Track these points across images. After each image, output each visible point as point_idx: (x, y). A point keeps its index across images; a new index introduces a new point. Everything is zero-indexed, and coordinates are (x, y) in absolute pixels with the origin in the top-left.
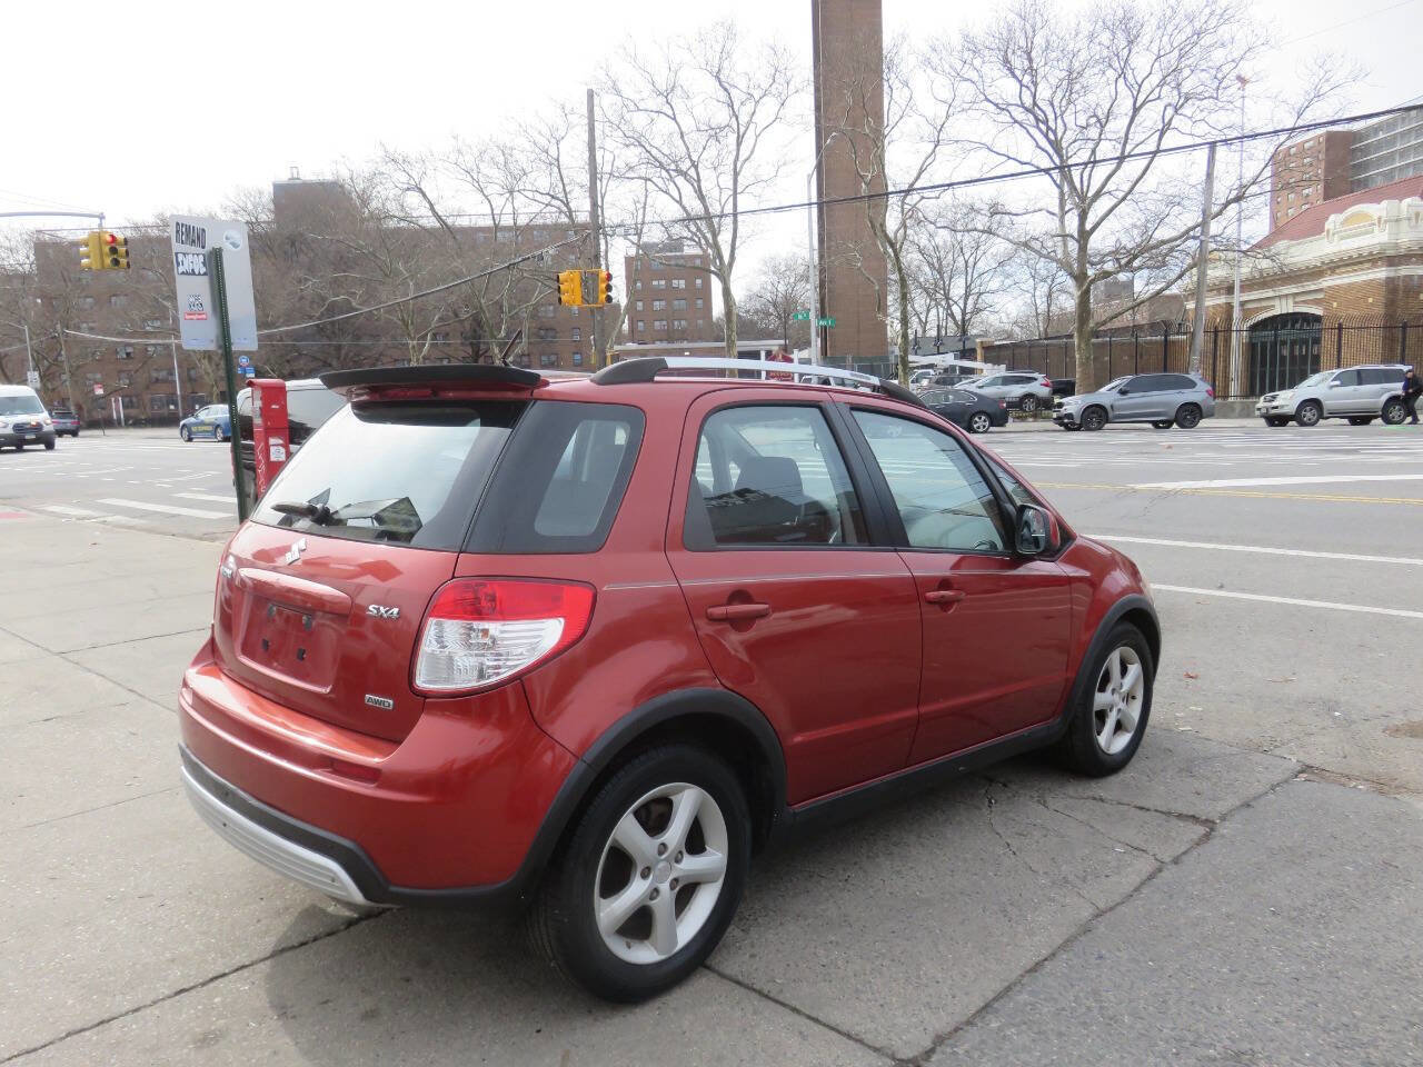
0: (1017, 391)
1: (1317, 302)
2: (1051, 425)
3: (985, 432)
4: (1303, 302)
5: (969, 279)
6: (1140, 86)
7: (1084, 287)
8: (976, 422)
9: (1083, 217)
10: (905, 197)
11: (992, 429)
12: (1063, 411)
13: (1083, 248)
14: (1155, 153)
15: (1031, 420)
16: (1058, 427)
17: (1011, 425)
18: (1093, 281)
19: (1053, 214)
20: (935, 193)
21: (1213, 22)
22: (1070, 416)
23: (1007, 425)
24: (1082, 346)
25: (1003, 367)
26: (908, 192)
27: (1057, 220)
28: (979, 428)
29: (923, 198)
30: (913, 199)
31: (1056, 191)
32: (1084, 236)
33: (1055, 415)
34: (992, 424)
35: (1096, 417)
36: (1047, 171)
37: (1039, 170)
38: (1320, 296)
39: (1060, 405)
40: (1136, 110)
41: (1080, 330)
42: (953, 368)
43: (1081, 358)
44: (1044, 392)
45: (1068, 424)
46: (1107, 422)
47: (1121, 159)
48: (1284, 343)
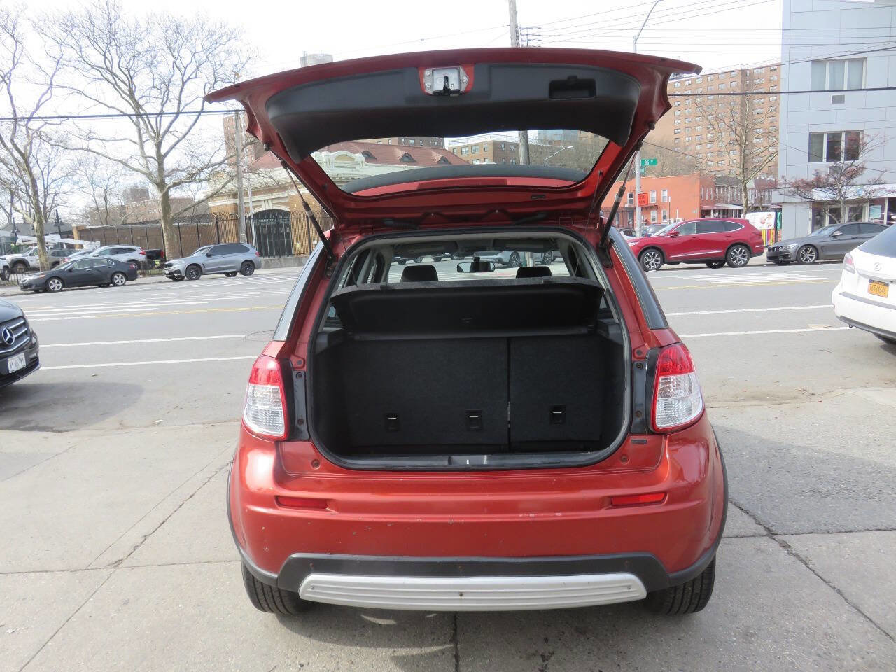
0: (123, 258)
1: (286, 204)
2: (164, 278)
3: (123, 285)
4: (277, 203)
5: (46, 183)
6: (185, 69)
7: (165, 191)
8: (116, 279)
9: (158, 146)
10: (28, 122)
11: (128, 283)
12: (173, 268)
13: (161, 164)
14: (200, 113)
15: (141, 276)
16: (168, 279)
17: (140, 279)
18: (169, 188)
19: (136, 143)
20: (58, 121)
21: (225, 39)
22: (178, 272)
23: (137, 279)
24: (168, 228)
25: (98, 243)
26: (30, 119)
27: (138, 147)
28: (118, 283)
29: (46, 123)
30: (34, 124)
31: (135, 128)
32: (160, 158)
33: (167, 272)
34: (127, 280)
35: (195, 271)
36: (129, 116)
37: (124, 115)
38: (287, 200)
39: (170, 265)
40: (184, 83)
41: (165, 217)
42: (61, 245)
43: (167, 236)
44: (142, 258)
45: (176, 277)
46: (202, 274)
47: (178, 114)
48: (282, 226)
